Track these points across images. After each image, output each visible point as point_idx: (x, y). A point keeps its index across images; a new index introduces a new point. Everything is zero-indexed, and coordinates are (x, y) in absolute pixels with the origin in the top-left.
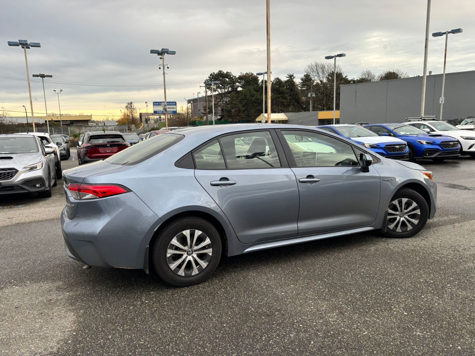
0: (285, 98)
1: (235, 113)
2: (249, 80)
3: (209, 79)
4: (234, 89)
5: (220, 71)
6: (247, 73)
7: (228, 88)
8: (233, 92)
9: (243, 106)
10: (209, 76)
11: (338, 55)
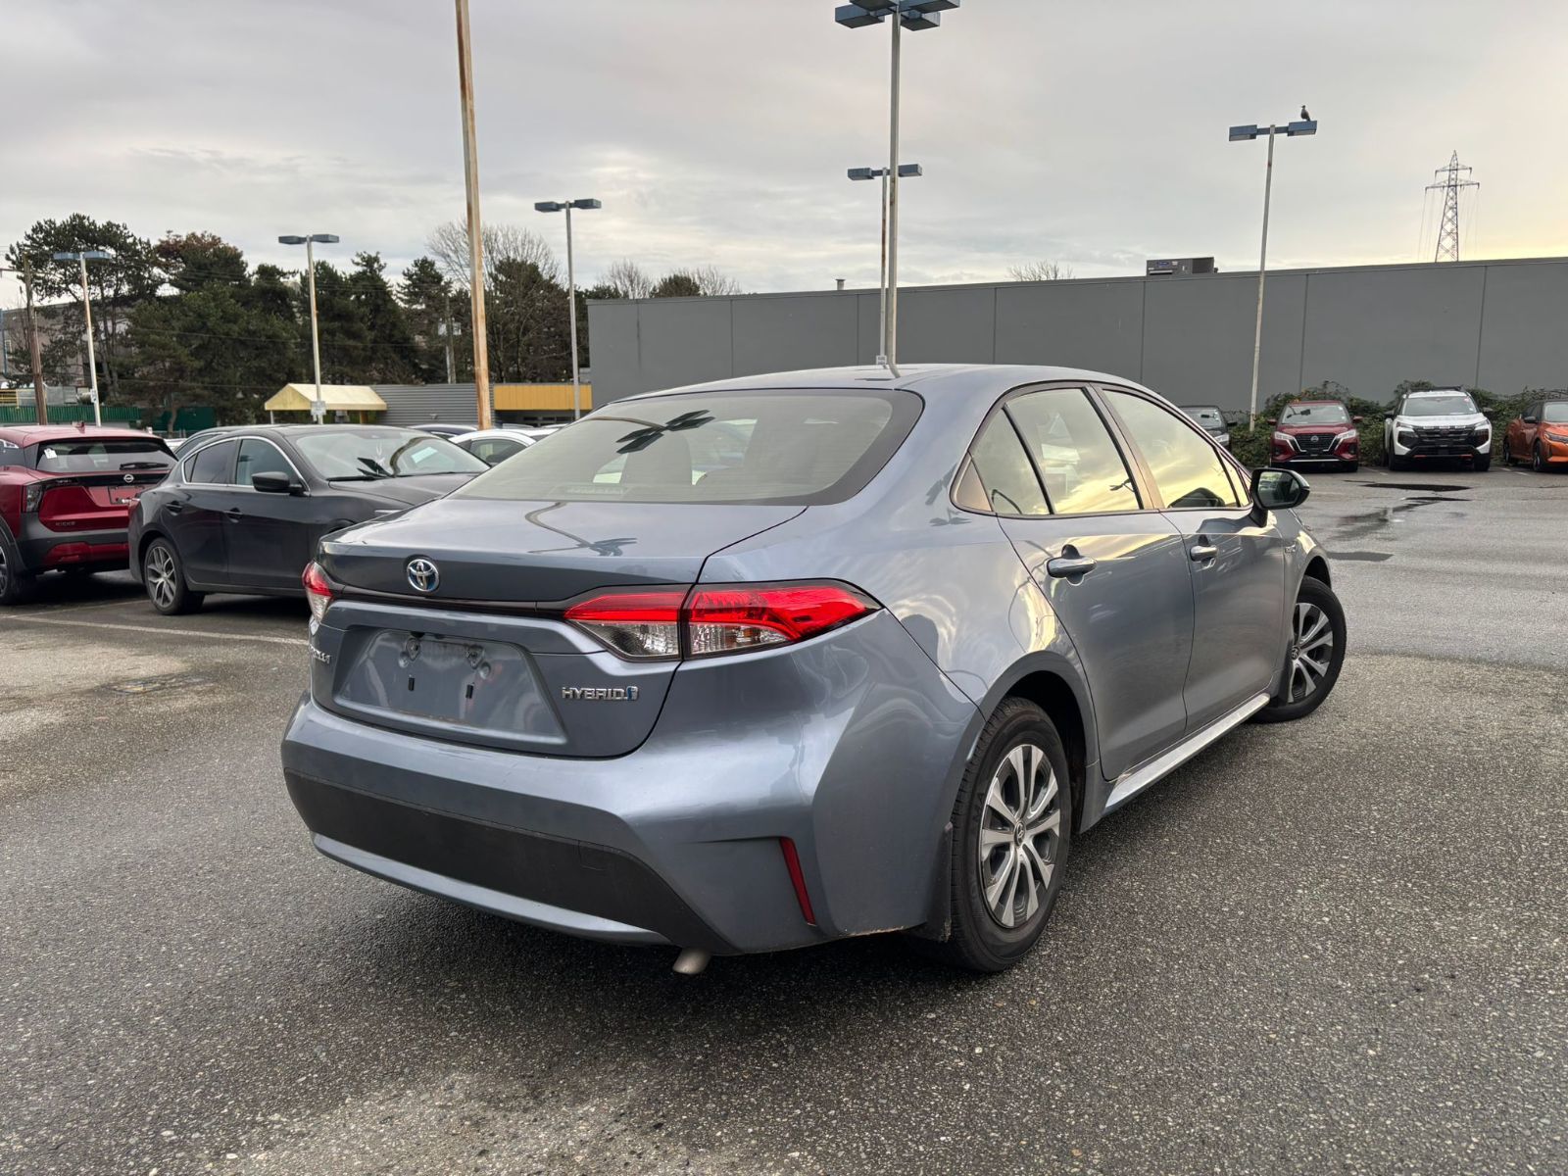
0: (355, 336)
1: (159, 380)
2: (206, 261)
3: (29, 243)
4: (145, 291)
5: (77, 217)
6: (193, 235)
7: (117, 285)
8: (140, 301)
9: (192, 354)
10: (30, 232)
11: (576, 202)
